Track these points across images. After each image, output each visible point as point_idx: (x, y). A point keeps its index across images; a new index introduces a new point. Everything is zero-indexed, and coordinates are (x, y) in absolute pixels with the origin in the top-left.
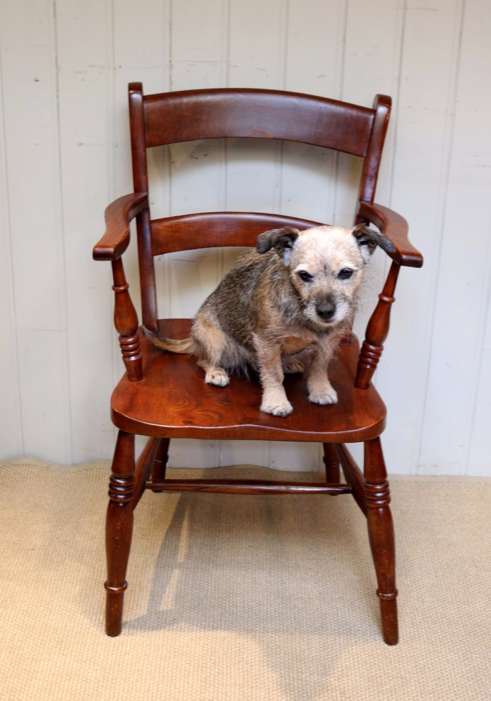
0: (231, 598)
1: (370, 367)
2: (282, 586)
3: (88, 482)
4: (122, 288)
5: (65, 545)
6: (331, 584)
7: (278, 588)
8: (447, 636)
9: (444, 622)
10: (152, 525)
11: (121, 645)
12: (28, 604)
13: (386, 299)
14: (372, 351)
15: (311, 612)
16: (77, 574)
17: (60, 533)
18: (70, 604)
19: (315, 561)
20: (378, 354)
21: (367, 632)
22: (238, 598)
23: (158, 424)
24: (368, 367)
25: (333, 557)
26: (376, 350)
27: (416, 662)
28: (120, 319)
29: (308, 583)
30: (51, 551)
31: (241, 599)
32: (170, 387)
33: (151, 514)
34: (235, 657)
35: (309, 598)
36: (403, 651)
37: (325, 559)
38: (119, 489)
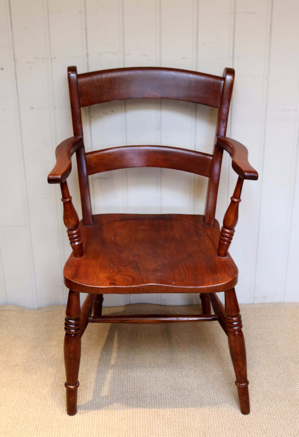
0: (143, 392)
1: (228, 243)
2: (174, 381)
3: (48, 319)
4: (68, 200)
5: (36, 361)
6: (205, 378)
7: (172, 382)
8: (279, 408)
9: (276, 399)
10: (90, 346)
11: (75, 426)
13: (235, 200)
14: (227, 233)
15: (193, 398)
17: (33, 354)
18: (42, 401)
19: (194, 364)
20: (232, 235)
21: (229, 409)
22: (147, 391)
23: (94, 285)
24: (226, 243)
25: (205, 361)
26: (231, 232)
27: (261, 427)
28: (67, 219)
29: (190, 378)
30: (28, 366)
31: (149, 391)
32: (101, 260)
33: (89, 338)
34: (148, 430)
35: (192, 388)
36: (253, 420)
37: (200, 362)
38: (71, 326)
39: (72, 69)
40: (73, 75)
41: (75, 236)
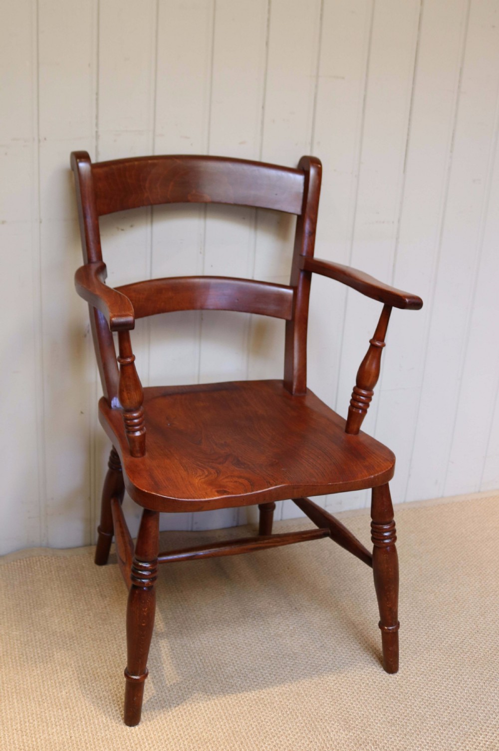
0: (222, 670)
1: (362, 411)
2: (263, 647)
4: (129, 360)
6: (306, 634)
7: (260, 649)
8: (432, 663)
9: (422, 650)
12: (19, 721)
13: (378, 344)
14: (363, 395)
15: (303, 668)
16: (56, 676)
18: (64, 711)
19: (279, 615)
20: (369, 398)
21: (363, 676)
22: (229, 668)
24: (360, 411)
25: (293, 608)
26: (368, 394)
27: (421, 696)
29: (285, 638)
31: (232, 668)
34: (259, 733)
35: (295, 654)
36: (404, 688)
37: (287, 611)
38: (145, 573)
39: (81, 156)
40: (83, 166)
41: (136, 421)
